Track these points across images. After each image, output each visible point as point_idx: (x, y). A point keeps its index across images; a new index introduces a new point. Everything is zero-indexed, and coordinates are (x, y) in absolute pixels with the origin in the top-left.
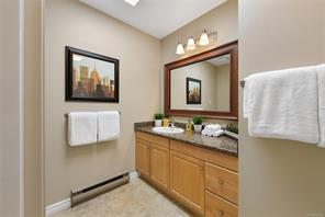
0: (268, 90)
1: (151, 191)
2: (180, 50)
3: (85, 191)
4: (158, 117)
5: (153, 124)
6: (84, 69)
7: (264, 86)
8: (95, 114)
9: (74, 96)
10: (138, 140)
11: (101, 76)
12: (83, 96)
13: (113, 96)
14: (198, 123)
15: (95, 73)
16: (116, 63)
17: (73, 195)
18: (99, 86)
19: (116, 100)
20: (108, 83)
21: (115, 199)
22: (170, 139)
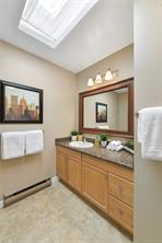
0: (156, 122)
1: (68, 192)
2: (90, 83)
3: (15, 194)
4: (74, 134)
5: (70, 139)
6: (14, 98)
7: (154, 119)
8: (23, 133)
9: (6, 119)
10: (58, 153)
11: (28, 103)
12: (13, 119)
13: (38, 119)
14: (104, 139)
15: (23, 101)
16: (41, 92)
17: (6, 198)
18: (27, 111)
19: (40, 121)
20: (34, 109)
21: (39, 200)
22: (82, 153)
